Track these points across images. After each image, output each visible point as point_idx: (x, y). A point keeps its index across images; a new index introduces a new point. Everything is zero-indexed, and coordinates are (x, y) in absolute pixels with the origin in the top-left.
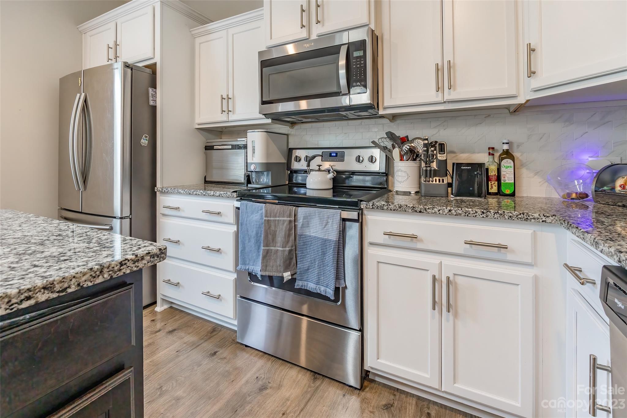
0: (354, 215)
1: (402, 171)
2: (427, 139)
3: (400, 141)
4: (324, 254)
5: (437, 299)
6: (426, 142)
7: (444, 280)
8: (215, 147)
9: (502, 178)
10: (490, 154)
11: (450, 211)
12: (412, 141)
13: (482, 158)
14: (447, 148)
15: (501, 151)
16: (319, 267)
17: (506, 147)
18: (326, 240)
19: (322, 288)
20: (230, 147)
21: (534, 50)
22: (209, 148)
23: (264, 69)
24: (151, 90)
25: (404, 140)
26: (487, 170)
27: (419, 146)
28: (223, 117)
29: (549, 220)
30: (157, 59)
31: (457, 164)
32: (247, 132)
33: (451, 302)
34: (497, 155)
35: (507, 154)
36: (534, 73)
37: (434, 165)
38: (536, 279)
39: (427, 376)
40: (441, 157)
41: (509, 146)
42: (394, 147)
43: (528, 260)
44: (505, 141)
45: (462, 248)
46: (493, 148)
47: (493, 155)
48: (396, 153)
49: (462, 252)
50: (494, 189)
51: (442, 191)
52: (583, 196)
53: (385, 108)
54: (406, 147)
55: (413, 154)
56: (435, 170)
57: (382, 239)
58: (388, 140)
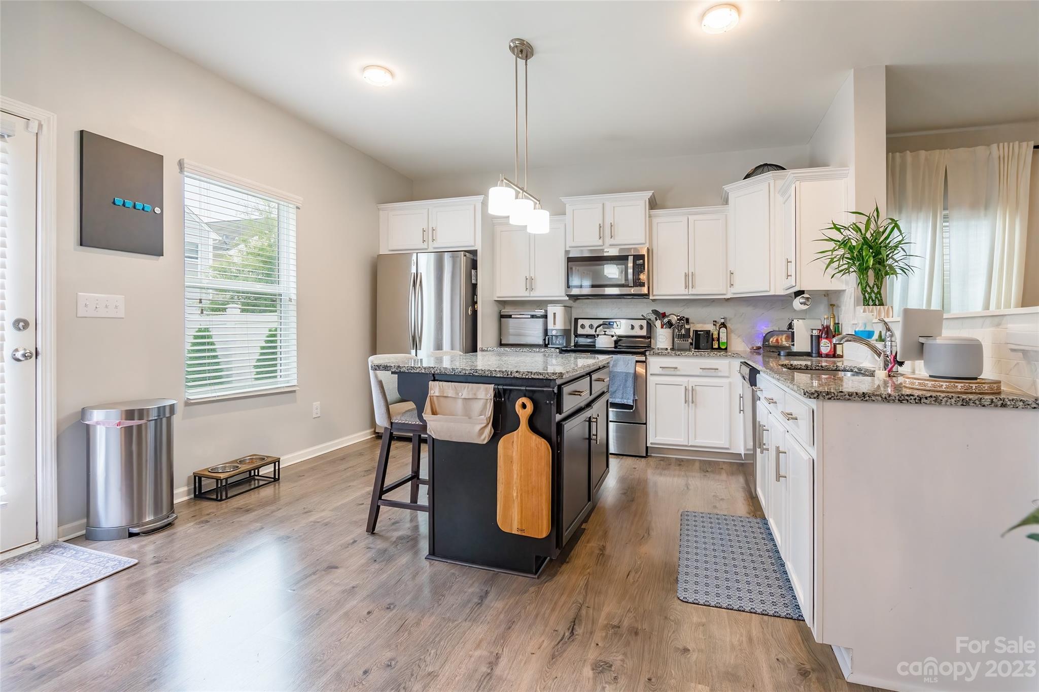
0: (643, 358)
1: (661, 335)
2: (679, 316)
3: (661, 316)
4: (626, 381)
5: (687, 399)
6: (679, 317)
7: (690, 388)
8: (513, 316)
9: (720, 339)
10: (714, 325)
11: (693, 354)
12: (668, 316)
13: (710, 327)
14: (690, 321)
15: (720, 323)
16: (623, 388)
17: (723, 321)
18: (627, 373)
19: (625, 401)
20: (530, 316)
21: (733, 274)
22: (502, 316)
23: (569, 263)
24: (473, 271)
25: (664, 315)
26: (712, 334)
27: (674, 319)
28: (527, 294)
29: (735, 356)
30: (478, 247)
31: (696, 331)
32: (547, 306)
33: (694, 400)
34: (718, 325)
35: (723, 325)
36: (732, 285)
37: (683, 332)
38: (730, 383)
39: (682, 440)
40: (687, 327)
41: (725, 320)
42: (656, 320)
43: (727, 374)
44: (722, 317)
45: (699, 372)
46: (716, 321)
47: (716, 325)
48: (658, 323)
49: (698, 374)
50: (716, 346)
51: (688, 347)
52: (759, 348)
53: (653, 296)
54: (666, 320)
55: (670, 324)
56: (683, 334)
57: (659, 371)
58: (653, 315)
